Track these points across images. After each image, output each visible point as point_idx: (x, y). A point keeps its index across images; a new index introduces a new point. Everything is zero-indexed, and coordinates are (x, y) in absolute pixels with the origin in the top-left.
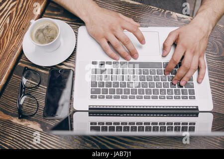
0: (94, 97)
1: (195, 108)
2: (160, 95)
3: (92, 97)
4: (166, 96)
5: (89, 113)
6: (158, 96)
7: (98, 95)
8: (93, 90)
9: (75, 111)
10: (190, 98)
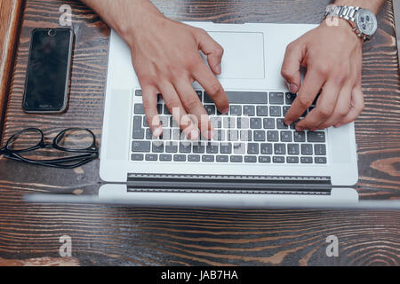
0: (137, 157)
1: (325, 179)
2: (260, 154)
3: (134, 158)
4: (271, 156)
5: (128, 187)
6: (257, 156)
7: (145, 154)
8: (136, 145)
9: (101, 183)
10: (317, 161)
